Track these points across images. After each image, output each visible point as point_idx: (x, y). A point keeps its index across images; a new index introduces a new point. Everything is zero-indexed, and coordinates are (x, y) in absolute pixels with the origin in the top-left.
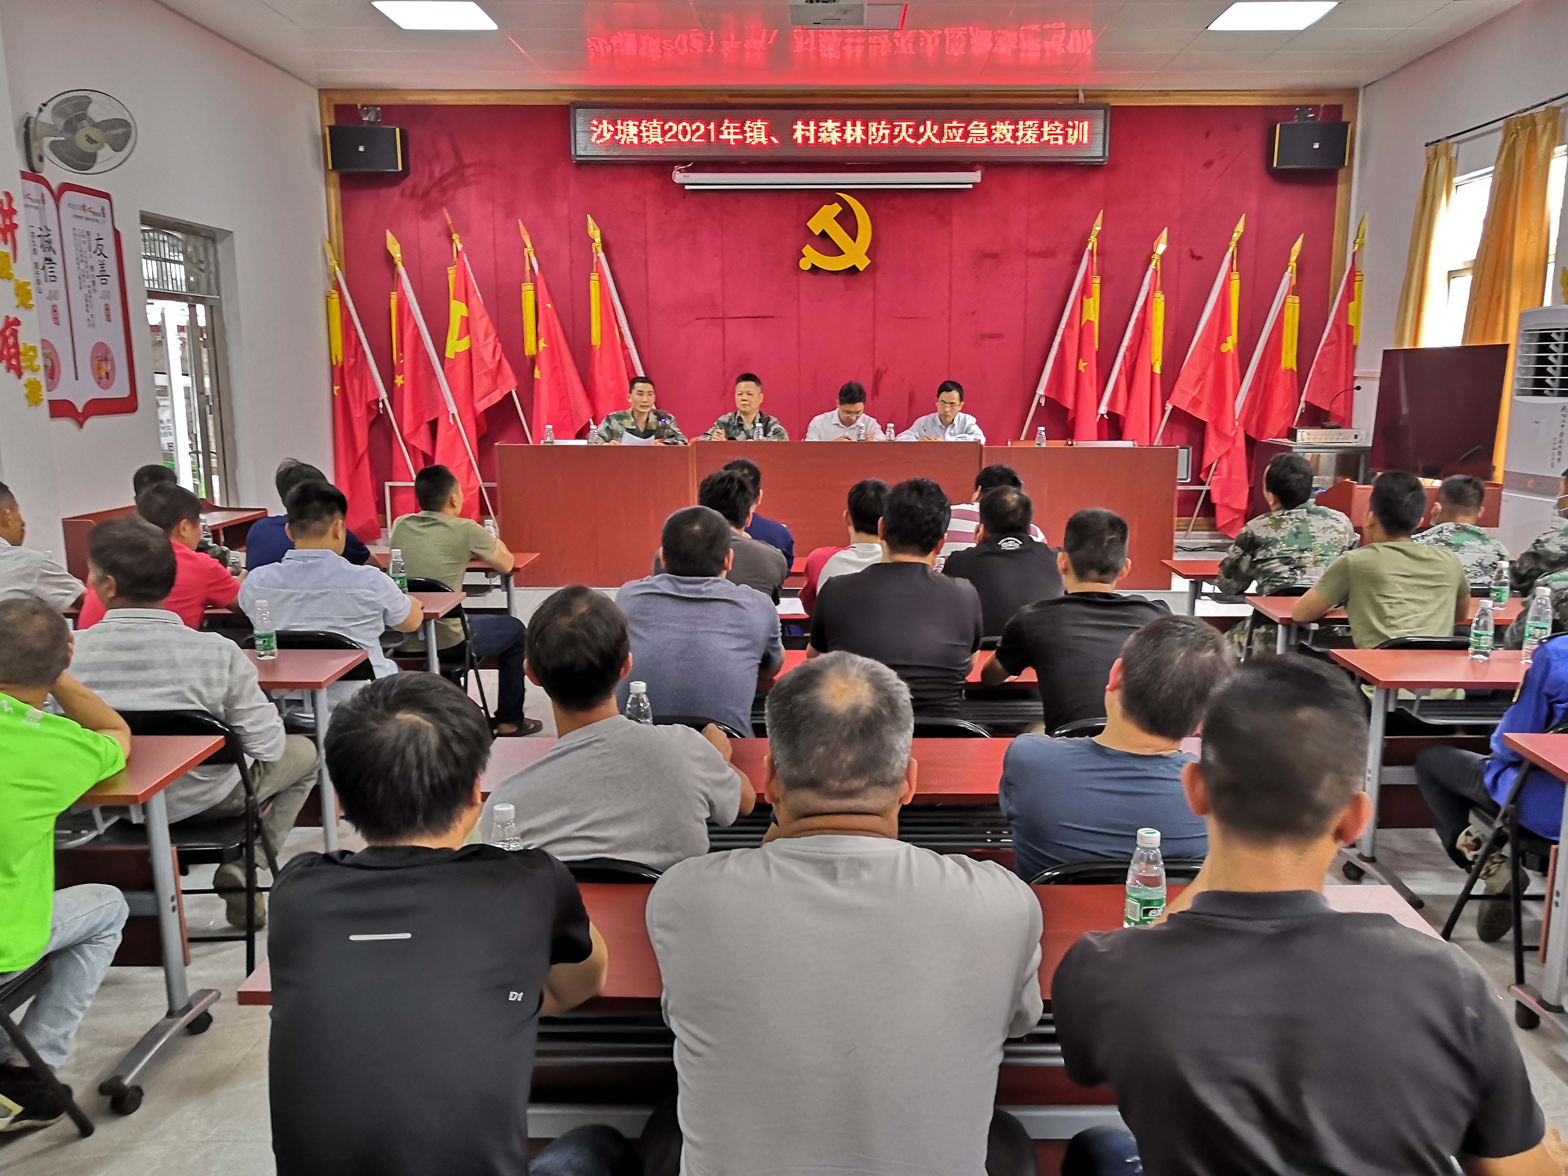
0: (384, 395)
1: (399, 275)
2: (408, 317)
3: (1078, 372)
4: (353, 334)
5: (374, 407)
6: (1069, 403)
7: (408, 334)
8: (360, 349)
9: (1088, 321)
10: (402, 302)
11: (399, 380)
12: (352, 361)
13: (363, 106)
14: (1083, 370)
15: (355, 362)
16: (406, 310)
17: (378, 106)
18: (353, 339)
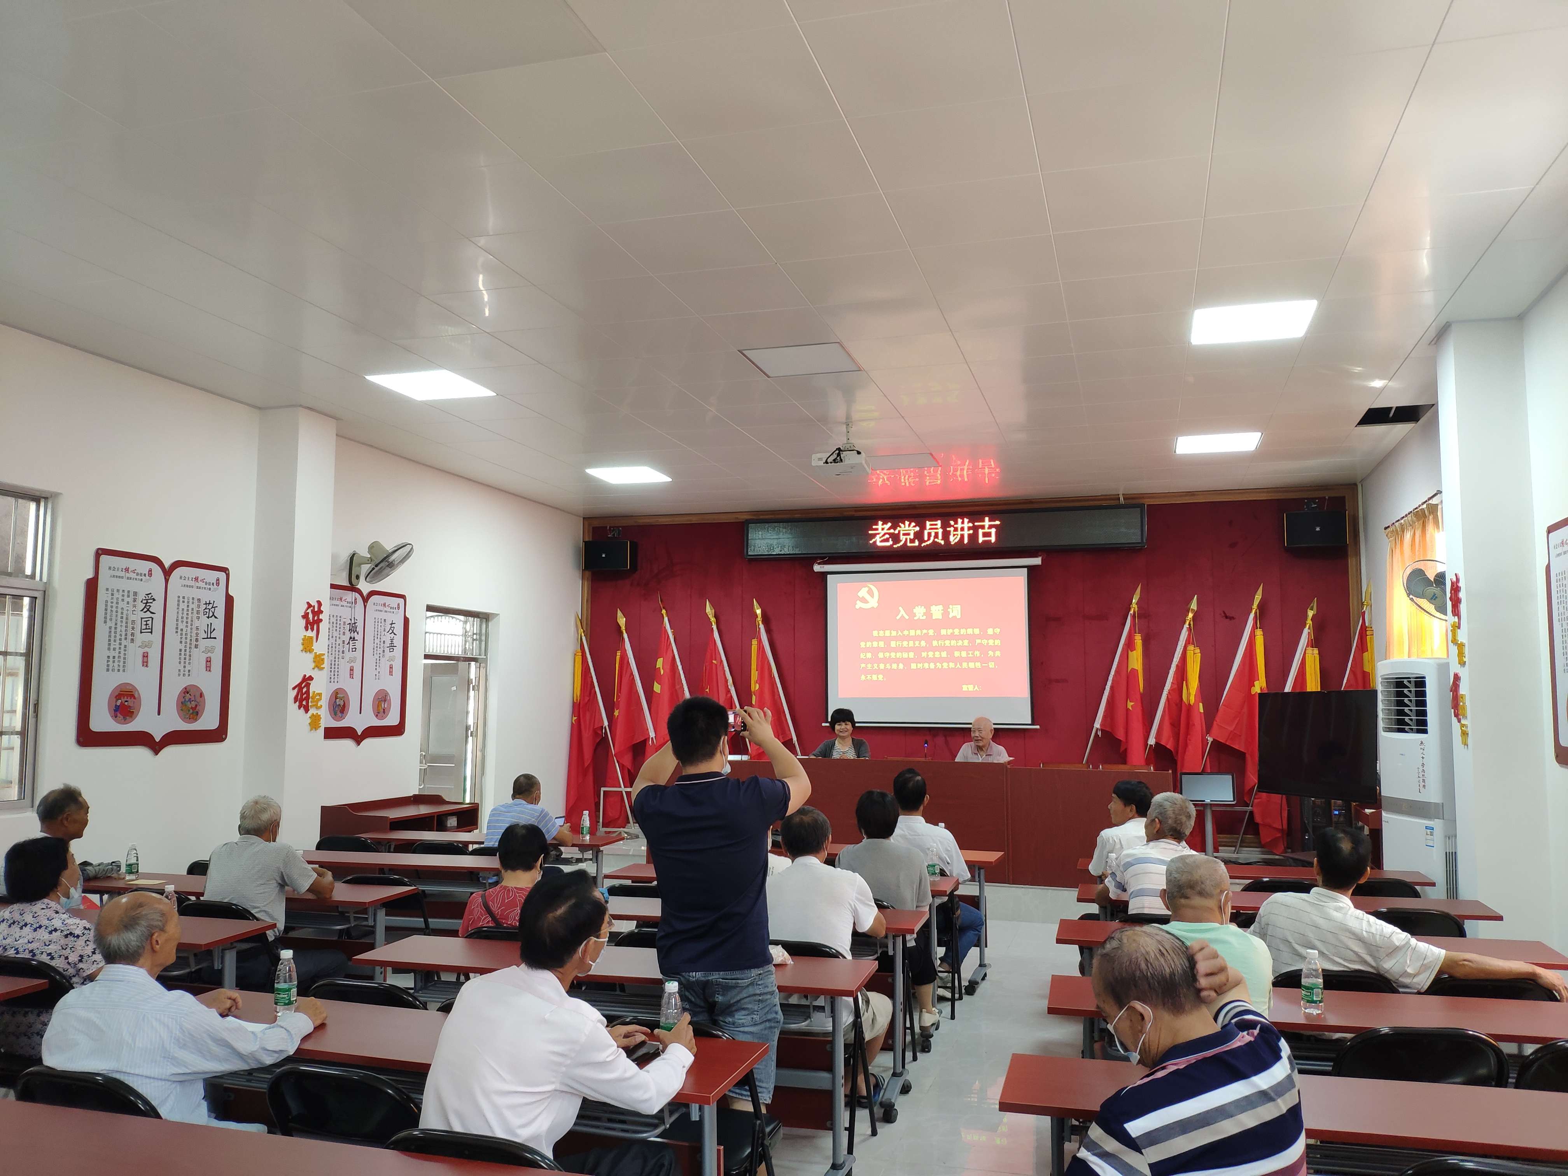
0: (606, 723)
1: (623, 639)
2: (627, 668)
3: (1128, 710)
4: (589, 680)
5: (600, 732)
6: (1120, 735)
7: (625, 681)
8: (592, 691)
9: (1133, 669)
10: (624, 656)
11: (616, 713)
12: (587, 699)
13: (610, 527)
14: (1131, 709)
15: (589, 700)
16: (626, 662)
17: (620, 527)
18: (589, 683)
